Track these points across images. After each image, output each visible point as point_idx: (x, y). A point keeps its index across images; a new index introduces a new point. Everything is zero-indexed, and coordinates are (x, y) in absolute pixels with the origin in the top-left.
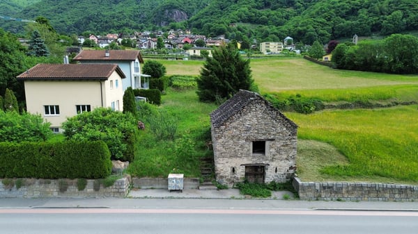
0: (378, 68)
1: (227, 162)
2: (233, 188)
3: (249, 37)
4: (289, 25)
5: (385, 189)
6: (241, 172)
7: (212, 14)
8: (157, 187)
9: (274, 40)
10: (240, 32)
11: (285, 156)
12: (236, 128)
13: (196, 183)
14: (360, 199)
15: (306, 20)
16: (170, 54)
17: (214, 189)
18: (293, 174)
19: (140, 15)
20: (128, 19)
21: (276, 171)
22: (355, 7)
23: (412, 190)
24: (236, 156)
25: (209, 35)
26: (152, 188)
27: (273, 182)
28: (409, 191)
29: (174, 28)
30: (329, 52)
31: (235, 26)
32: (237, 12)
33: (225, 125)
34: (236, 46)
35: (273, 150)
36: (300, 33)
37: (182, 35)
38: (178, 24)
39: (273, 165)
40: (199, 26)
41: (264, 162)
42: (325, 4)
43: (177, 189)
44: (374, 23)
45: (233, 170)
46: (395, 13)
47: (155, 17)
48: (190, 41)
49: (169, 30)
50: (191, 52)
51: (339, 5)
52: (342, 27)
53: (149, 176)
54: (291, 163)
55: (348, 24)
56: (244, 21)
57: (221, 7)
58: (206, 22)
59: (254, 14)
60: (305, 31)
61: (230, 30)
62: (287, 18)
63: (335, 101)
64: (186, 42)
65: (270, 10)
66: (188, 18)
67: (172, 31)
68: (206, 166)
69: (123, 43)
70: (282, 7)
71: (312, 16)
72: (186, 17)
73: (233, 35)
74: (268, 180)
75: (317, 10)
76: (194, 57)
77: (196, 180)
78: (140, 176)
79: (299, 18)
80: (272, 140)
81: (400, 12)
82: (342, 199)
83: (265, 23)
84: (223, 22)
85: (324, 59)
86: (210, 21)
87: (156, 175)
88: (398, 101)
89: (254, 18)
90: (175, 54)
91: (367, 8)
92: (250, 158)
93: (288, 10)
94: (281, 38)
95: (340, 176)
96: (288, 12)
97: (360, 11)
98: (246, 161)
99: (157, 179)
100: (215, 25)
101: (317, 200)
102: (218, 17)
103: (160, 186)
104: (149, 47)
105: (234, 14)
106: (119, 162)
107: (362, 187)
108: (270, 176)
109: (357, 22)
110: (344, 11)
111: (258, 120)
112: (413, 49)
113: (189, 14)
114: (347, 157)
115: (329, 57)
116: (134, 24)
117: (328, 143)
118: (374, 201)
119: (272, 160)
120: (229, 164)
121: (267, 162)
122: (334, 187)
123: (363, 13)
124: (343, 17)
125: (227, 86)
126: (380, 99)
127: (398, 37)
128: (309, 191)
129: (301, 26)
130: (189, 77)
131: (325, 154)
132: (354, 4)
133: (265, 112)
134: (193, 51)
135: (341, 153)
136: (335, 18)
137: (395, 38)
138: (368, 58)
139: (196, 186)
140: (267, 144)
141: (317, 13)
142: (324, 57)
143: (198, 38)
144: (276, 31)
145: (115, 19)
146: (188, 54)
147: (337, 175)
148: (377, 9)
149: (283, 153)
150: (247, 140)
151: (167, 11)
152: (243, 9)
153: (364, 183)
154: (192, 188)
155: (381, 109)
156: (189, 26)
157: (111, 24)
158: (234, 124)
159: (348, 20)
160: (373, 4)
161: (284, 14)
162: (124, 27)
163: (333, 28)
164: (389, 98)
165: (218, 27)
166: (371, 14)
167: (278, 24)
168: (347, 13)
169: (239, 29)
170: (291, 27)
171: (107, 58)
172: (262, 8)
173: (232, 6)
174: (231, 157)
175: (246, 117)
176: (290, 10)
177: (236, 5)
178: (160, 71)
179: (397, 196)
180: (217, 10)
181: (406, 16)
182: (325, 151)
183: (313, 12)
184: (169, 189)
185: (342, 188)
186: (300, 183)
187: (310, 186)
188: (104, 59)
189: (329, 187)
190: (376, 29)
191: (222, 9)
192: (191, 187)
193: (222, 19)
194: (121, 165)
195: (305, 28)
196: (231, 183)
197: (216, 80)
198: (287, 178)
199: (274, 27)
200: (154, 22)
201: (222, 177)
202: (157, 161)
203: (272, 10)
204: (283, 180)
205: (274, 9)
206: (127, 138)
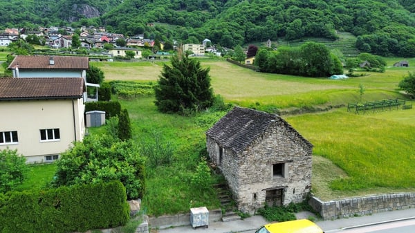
0: (296, 72)
1: (249, 189)
2: (255, 214)
3: (168, 37)
4: (206, 28)
5: (389, 200)
6: (262, 197)
7: (127, 12)
8: (177, 224)
9: (195, 42)
10: (158, 32)
11: (302, 177)
12: (258, 152)
13: (218, 215)
14: (371, 212)
15: (221, 24)
16: (91, 54)
17: (238, 219)
18: (309, 193)
19: (43, 8)
20: (28, 12)
21: (294, 192)
22: (263, 14)
23: (408, 197)
24: (258, 182)
25: (126, 34)
26: (172, 227)
27: (291, 203)
28: (407, 199)
29: (85, 24)
30: (249, 56)
31: (154, 25)
32: (154, 12)
33: (248, 150)
34: (160, 47)
35: (291, 172)
36: (216, 35)
37: (96, 33)
38: (91, 20)
39: (292, 186)
40: (114, 24)
41: (283, 185)
42: (238, 9)
43: (203, 225)
44: (279, 29)
45: (255, 196)
46: (296, 21)
47: (61, 11)
48: (108, 40)
49: (80, 27)
50: (115, 53)
51: (249, 10)
52: (253, 32)
53: (167, 213)
54: (307, 182)
55: (258, 29)
56: (161, 21)
57: (136, 5)
58: (122, 20)
59: (170, 15)
60: (222, 34)
61: (147, 29)
62: (203, 20)
63: (287, 107)
64: (104, 41)
65: (186, 11)
66: (101, 15)
67: (83, 28)
68: (222, 194)
69: (28, 40)
70: (197, 9)
71: (226, 20)
72: (98, 13)
73: (152, 35)
74: (286, 202)
75: (230, 14)
76: (119, 58)
77: (219, 212)
78: (157, 214)
79: (214, 21)
80: (291, 161)
81: (299, 20)
82: (358, 214)
83: (182, 24)
84: (140, 20)
85: (246, 63)
86: (126, 19)
87: (175, 212)
88: (332, 105)
89: (172, 19)
90: (96, 55)
91: (273, 15)
92: (271, 182)
93: (203, 12)
94: (199, 40)
95: (350, 190)
96: (203, 14)
97: (267, 18)
98: (268, 185)
99: (176, 215)
100: (132, 24)
101: (338, 218)
102: (134, 15)
103: (181, 223)
104: (62, 45)
105: (150, 13)
106: (134, 201)
107: (372, 200)
108: (289, 198)
109: (266, 27)
110: (254, 17)
111: (278, 142)
112: (323, 55)
113: (101, 11)
114: (344, 170)
115: (251, 60)
116: (36, 18)
117: (323, 156)
118: (382, 211)
119: (291, 182)
120: (251, 190)
121: (286, 184)
122: (351, 204)
123: (270, 19)
124: (253, 22)
125: (191, 96)
126: (319, 104)
127: (312, 44)
128: (331, 211)
129: (217, 29)
130: (132, 83)
131: (325, 169)
132: (262, 11)
133: (284, 134)
134: (117, 51)
135: (338, 166)
136: (247, 23)
137: (309, 45)
138: (287, 63)
139: (219, 218)
140: (287, 165)
141: (231, 17)
142: (246, 61)
143: (117, 37)
144: (194, 33)
145: (12, 11)
146: (112, 55)
147: (347, 191)
148: (282, 17)
149: (300, 173)
150: (268, 163)
151: (75, 6)
152: (160, 9)
153: (373, 196)
154: (215, 221)
155: (322, 113)
156: (102, 23)
157: (6, 17)
158: (256, 148)
159: (257, 25)
160: (277, 12)
161: (200, 17)
162: (24, 21)
163: (245, 32)
164: (326, 102)
165: (135, 26)
166: (277, 21)
167: (195, 26)
168: (257, 19)
169: (157, 29)
170: (208, 29)
171: (53, 67)
172: (178, 9)
173: (148, 5)
174: (253, 182)
175: (268, 140)
176: (205, 12)
177: (152, 4)
178: (98, 77)
179: (398, 204)
180: (132, 8)
181: (304, 24)
182: (324, 165)
183: (228, 16)
184: (194, 226)
185: (357, 203)
186: (323, 203)
187: (331, 205)
188: (49, 67)
189: (347, 204)
190: (281, 34)
191: (137, 7)
192: (214, 219)
193: (138, 18)
194: (136, 205)
195: (221, 31)
196: (253, 210)
197: (179, 90)
198: (303, 198)
199: (192, 28)
200: (60, 16)
201: (244, 205)
202: (169, 193)
203: (189, 11)
204: (300, 200)
205: (190, 11)
206: (138, 172)
